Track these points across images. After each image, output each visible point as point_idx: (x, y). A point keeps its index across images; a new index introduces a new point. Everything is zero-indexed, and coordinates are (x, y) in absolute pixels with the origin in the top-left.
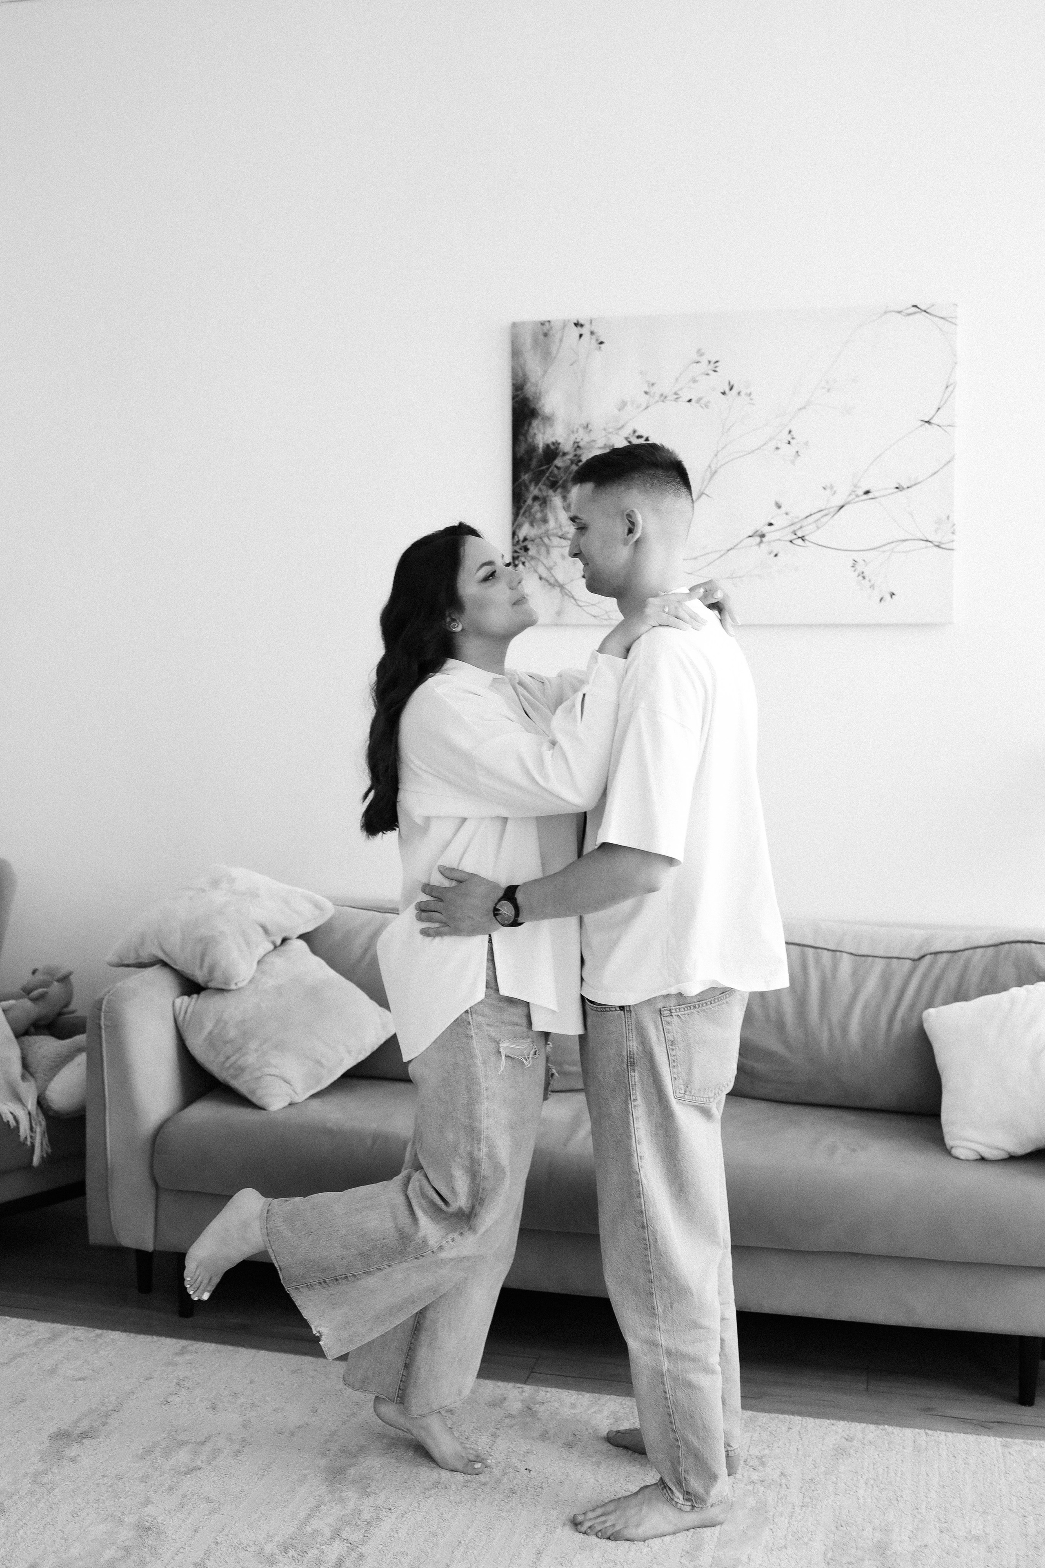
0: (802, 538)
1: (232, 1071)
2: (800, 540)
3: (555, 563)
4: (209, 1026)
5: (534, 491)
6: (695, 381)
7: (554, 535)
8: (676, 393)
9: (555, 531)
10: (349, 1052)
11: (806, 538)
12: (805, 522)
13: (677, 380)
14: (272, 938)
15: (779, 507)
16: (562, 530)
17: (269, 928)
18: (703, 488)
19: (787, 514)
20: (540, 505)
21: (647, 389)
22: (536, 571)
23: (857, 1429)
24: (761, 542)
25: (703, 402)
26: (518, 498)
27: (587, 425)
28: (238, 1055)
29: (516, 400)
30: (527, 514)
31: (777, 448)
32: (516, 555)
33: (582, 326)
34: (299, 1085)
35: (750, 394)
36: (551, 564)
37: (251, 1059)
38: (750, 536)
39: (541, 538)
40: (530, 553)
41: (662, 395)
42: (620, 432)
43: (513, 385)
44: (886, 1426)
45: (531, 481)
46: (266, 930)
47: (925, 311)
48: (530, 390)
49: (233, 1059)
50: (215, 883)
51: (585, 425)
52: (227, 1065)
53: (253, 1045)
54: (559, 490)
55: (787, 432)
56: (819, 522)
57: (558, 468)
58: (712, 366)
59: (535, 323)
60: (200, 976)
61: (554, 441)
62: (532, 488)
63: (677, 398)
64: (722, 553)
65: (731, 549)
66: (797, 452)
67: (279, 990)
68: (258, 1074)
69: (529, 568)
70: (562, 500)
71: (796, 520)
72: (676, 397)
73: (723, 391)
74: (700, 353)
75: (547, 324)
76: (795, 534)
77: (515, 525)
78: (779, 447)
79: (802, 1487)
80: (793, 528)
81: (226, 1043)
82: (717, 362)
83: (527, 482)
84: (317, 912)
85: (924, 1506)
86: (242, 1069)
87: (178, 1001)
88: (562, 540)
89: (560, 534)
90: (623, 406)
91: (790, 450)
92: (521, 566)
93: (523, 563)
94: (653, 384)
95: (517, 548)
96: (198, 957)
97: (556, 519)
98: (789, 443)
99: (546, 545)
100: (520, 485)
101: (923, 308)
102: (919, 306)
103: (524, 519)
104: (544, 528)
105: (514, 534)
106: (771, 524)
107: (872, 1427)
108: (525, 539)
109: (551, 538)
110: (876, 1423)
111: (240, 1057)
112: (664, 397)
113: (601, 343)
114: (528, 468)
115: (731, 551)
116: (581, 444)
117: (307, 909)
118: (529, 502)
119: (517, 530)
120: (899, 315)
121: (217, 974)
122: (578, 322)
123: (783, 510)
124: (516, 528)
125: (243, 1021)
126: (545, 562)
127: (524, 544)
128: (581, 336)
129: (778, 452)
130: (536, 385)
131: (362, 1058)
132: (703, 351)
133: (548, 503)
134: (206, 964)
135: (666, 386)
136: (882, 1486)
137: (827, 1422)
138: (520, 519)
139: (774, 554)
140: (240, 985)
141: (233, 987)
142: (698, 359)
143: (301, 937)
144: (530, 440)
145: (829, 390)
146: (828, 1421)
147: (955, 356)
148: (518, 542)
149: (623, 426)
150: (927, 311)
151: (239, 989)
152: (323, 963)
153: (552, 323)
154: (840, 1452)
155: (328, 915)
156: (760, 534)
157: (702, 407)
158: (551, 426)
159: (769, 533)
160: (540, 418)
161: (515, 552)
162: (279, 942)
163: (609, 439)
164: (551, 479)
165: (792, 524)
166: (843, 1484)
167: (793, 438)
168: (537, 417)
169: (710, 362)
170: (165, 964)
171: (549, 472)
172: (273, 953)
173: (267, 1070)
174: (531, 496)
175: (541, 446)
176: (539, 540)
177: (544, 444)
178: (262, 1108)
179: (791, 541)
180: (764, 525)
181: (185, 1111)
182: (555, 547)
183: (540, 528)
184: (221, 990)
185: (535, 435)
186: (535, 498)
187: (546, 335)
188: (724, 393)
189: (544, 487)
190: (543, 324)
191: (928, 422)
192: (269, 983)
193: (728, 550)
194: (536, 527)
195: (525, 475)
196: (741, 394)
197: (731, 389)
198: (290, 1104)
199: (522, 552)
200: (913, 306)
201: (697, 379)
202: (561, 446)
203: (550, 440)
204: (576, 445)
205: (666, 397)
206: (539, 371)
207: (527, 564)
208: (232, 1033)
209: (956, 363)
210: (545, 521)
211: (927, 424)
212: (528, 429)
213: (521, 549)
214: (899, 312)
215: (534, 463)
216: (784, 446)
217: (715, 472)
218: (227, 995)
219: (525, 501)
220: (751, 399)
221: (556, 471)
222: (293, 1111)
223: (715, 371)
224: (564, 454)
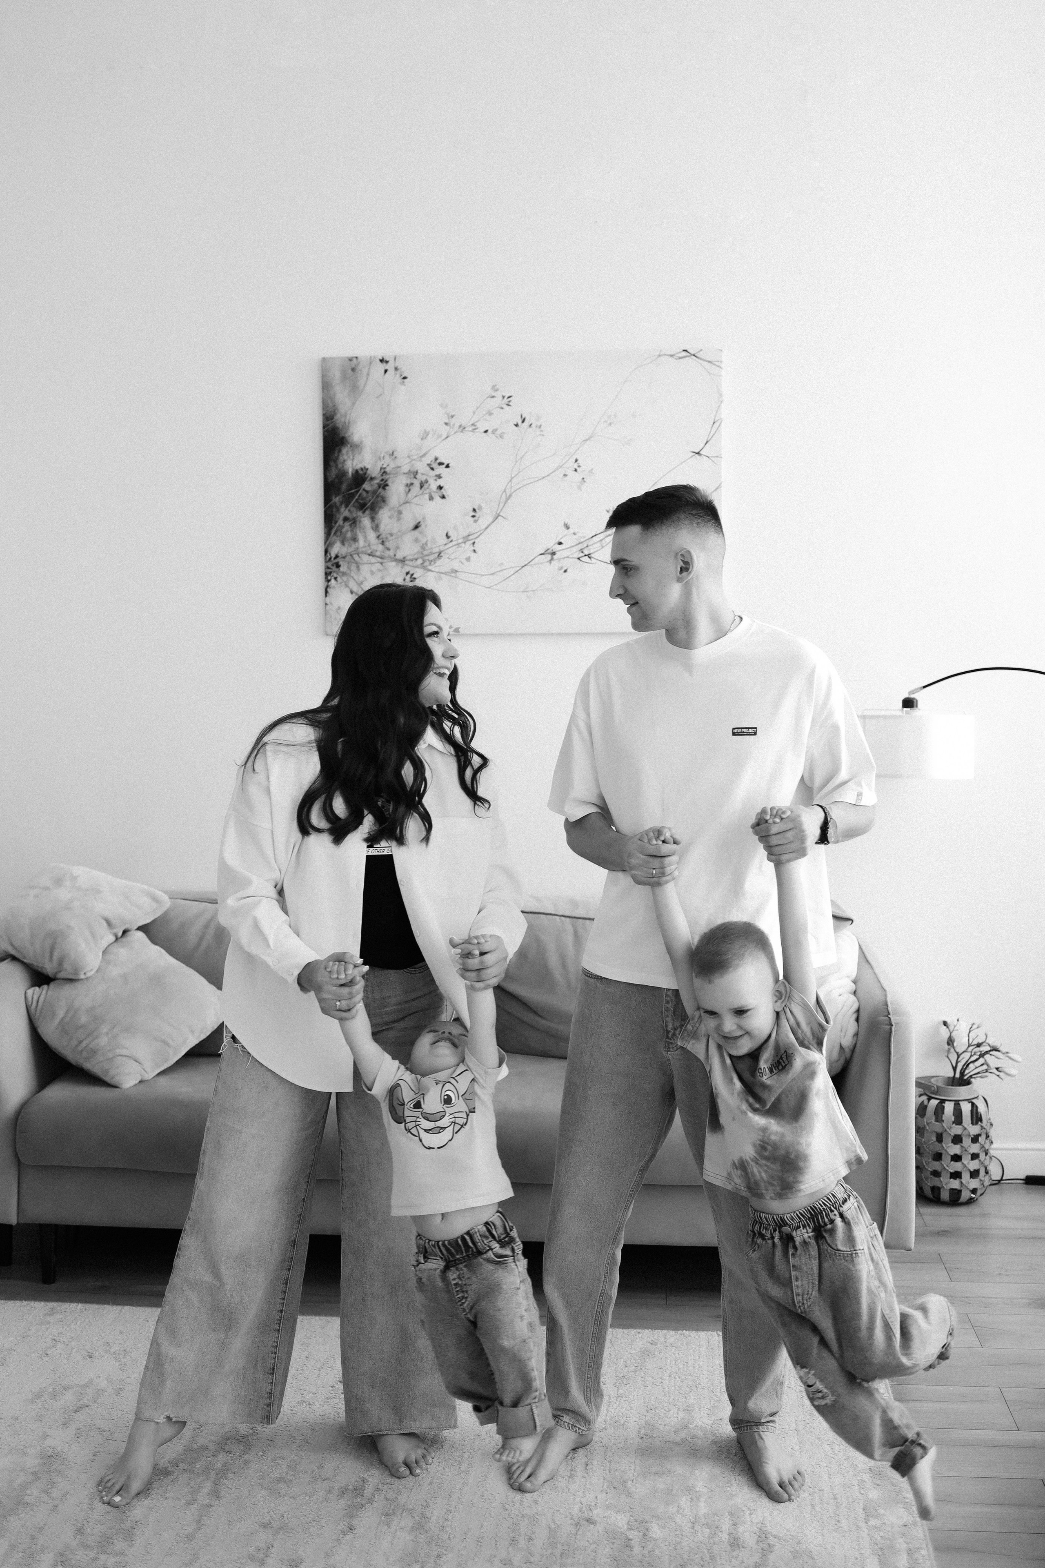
0: (589, 556)
1: (84, 1054)
2: (587, 557)
3: (365, 578)
4: (61, 1013)
5: (345, 512)
6: (490, 414)
7: (363, 553)
8: (473, 425)
9: (364, 549)
10: (192, 1032)
11: (592, 555)
12: (591, 542)
13: (474, 413)
14: (115, 931)
15: (567, 527)
16: (371, 548)
17: (113, 922)
18: (499, 511)
19: (574, 534)
20: (351, 525)
21: (447, 421)
22: (347, 586)
23: (659, 1335)
24: (552, 559)
25: (499, 432)
26: (329, 518)
27: (393, 452)
28: (89, 1039)
29: (326, 429)
30: (339, 533)
31: (565, 475)
32: (329, 570)
33: (387, 362)
34: (148, 1065)
35: (540, 426)
36: (361, 578)
37: (103, 1041)
38: (541, 554)
39: (351, 555)
40: (342, 569)
41: (460, 426)
42: (423, 459)
43: (324, 415)
44: (684, 1331)
45: (341, 503)
46: (109, 923)
47: (694, 355)
48: (339, 419)
49: (84, 1044)
50: (58, 882)
51: (391, 452)
52: (80, 1048)
53: (104, 1029)
54: (368, 512)
55: (574, 461)
56: (603, 541)
57: (367, 492)
58: (506, 400)
59: (342, 359)
60: (49, 968)
61: (362, 467)
62: (343, 509)
63: (475, 429)
64: (518, 569)
65: (525, 565)
66: (583, 479)
67: (125, 977)
68: (110, 1055)
69: (341, 583)
70: (370, 521)
71: (582, 540)
72: (473, 428)
73: (516, 423)
74: (495, 388)
75: (355, 360)
76: (582, 552)
77: (327, 544)
78: (567, 474)
79: (616, 1383)
80: (580, 547)
81: (78, 1028)
82: (510, 397)
83: (338, 504)
84: (155, 905)
85: (718, 1390)
86: (94, 1052)
87: (30, 992)
88: (371, 557)
89: (369, 552)
90: (425, 436)
91: (577, 477)
92: (333, 581)
93: (336, 578)
94: (452, 416)
95: (329, 564)
96: (48, 950)
97: (365, 537)
98: (576, 470)
99: (357, 563)
100: (331, 507)
101: (693, 353)
102: (689, 351)
103: (335, 537)
104: (354, 546)
105: (326, 551)
106: (560, 543)
107: (672, 1333)
108: (337, 557)
109: (360, 555)
110: (675, 1329)
111: (92, 1041)
112: (462, 428)
113: (405, 378)
114: (338, 492)
115: (526, 567)
116: (388, 470)
117: (145, 901)
118: (340, 522)
119: (329, 549)
120: (670, 358)
121: (67, 966)
122: (383, 359)
123: (571, 531)
124: (328, 546)
125: (93, 1008)
126: (356, 577)
127: (336, 561)
128: (386, 371)
129: (566, 478)
130: (345, 415)
131: (203, 1037)
132: (497, 387)
133: (358, 523)
134: (56, 955)
135: (465, 419)
136: (683, 1377)
137: (633, 1331)
138: (332, 538)
139: (564, 570)
140: (89, 974)
141: (82, 976)
142: (494, 394)
143: (140, 928)
144: (340, 466)
145: (610, 424)
146: (635, 1330)
147: (721, 395)
148: (330, 559)
149: (424, 455)
150: (696, 355)
151: (87, 979)
152: (163, 951)
153: (359, 360)
154: (646, 1353)
155: (164, 909)
156: (552, 552)
157: (497, 437)
158: (360, 453)
159: (558, 551)
160: (349, 446)
161: (328, 568)
162: (120, 934)
163: (413, 465)
164: (360, 501)
165: (579, 543)
166: (650, 1378)
167: (579, 467)
168: (347, 445)
169: (504, 397)
170: (14, 958)
171: (358, 495)
172: (115, 944)
173: (118, 1051)
174: (341, 518)
175: (350, 471)
176: (350, 557)
177: (353, 469)
178: (116, 1087)
179: (579, 559)
180: (555, 544)
181: (42, 1092)
182: (364, 564)
183: (350, 546)
184: (71, 980)
185: (344, 461)
186: (346, 519)
187: (353, 370)
188: (517, 425)
189: (352, 509)
190: (351, 360)
191: (698, 453)
192: (115, 972)
193: (523, 567)
194: (347, 545)
195: (335, 497)
196: (532, 425)
197: (523, 421)
198: (140, 1082)
199: (334, 568)
200: (684, 350)
201: (493, 412)
202: (368, 472)
203: (359, 466)
204: (382, 471)
205: (464, 428)
206: (348, 402)
207: (339, 579)
208: (83, 1019)
209: (722, 402)
210: (355, 539)
211: (697, 455)
212: (338, 456)
213: (333, 565)
214: (672, 356)
215: (344, 487)
216: (571, 473)
217: (510, 496)
218: (78, 985)
219: (336, 522)
220: (542, 431)
221: (365, 494)
222: (142, 1087)
223: (508, 405)
224: (372, 479)
